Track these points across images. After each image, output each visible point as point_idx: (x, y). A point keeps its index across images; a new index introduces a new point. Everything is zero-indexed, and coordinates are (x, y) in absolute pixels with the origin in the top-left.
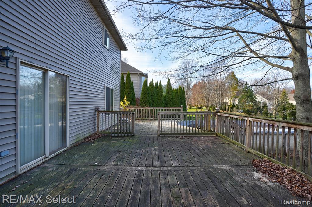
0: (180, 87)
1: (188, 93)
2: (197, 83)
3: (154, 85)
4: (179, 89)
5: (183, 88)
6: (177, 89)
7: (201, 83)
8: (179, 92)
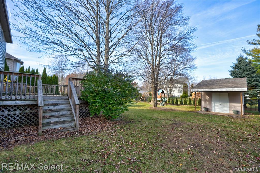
0: (54, 75)
1: (61, 81)
2: (70, 74)
3: (31, 71)
4: (54, 77)
5: (57, 77)
6: (52, 77)
7: (74, 74)
8: (53, 79)
